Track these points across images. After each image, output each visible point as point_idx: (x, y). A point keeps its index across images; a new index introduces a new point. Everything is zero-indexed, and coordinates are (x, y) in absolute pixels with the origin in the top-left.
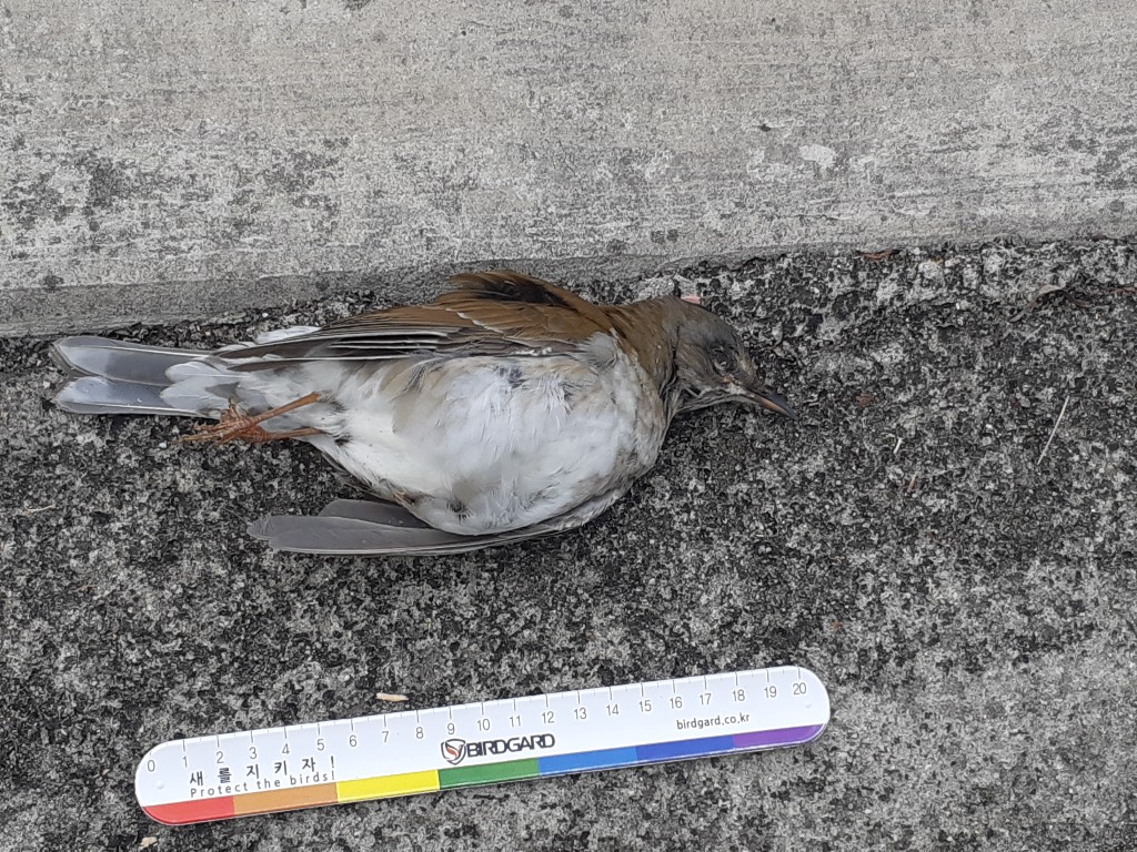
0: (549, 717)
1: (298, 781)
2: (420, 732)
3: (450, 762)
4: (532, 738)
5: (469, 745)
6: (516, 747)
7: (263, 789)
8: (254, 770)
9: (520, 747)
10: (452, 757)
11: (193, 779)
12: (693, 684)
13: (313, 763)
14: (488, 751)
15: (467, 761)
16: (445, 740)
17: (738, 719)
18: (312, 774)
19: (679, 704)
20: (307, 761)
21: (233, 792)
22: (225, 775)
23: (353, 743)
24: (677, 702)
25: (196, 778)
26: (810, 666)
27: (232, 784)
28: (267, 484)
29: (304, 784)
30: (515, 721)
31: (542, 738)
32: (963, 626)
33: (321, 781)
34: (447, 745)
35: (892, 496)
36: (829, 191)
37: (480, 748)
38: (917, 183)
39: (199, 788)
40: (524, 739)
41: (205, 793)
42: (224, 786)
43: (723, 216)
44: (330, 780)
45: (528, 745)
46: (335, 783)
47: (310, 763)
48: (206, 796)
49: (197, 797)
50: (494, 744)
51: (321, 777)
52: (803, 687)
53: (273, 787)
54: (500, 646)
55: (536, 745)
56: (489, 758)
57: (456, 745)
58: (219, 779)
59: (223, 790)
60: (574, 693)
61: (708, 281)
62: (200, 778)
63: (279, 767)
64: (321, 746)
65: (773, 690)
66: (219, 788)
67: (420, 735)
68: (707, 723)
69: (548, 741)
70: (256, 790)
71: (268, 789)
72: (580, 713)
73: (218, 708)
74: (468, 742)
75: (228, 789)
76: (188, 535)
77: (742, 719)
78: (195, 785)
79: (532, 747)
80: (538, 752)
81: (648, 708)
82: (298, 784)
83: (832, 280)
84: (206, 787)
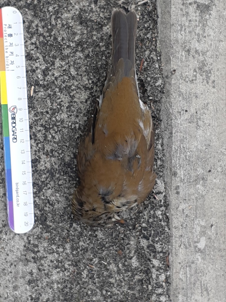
0: (22, 141)
1: (7, 59)
2: (20, 99)
3: (10, 108)
4: (16, 135)
5: (15, 115)
6: (13, 130)
7: (5, 48)
8: (11, 45)
9: (13, 131)
10: (11, 109)
11: (10, 25)
12: (30, 189)
13: (12, 64)
14: (13, 121)
15: (10, 114)
16: (17, 107)
17: (18, 203)
18: (9, 63)
19: (24, 184)
20: (13, 62)
21: (4, 38)
22: (10, 35)
23: (18, 77)
24: (24, 183)
25: (10, 26)
26: (34, 228)
27: (7, 38)
28: (104, 55)
29: (6, 61)
30: (22, 130)
31: (16, 139)
32: (44, 279)
33: (6, 66)
34: (15, 108)
35: (88, 259)
36: (190, 246)
37: (14, 118)
38: (191, 275)
39: (7, 27)
40: (16, 133)
41: (5, 29)
42: (7, 35)
43: (183, 210)
44: (6, 69)
45: (14, 134)
46: (5, 71)
47: (12, 63)
48: (4, 29)
49: (4, 26)
50: (15, 123)
51: (7, 66)
52: (27, 225)
53: (5, 51)
54: (46, 127)
55: (13, 136)
56: (10, 121)
57: (15, 111)
58: (9, 34)
59: (5, 35)
60: (29, 150)
61: (162, 203)
62: (10, 27)
63: (12, 53)
64: (17, 67)
65: (27, 215)
66: (6, 33)
67: (19, 99)
68: (17, 193)
69: (15, 140)
70: (5, 45)
71: (5, 49)
72: (23, 151)
73: (32, 35)
74: (16, 114)
75: (6, 36)
76: (89, 29)
77: (18, 204)
78: (8, 26)
79: (13, 135)
80: (11, 137)
81: (23, 174)
82: (6, 59)
83: (160, 244)
84: (7, 29)
